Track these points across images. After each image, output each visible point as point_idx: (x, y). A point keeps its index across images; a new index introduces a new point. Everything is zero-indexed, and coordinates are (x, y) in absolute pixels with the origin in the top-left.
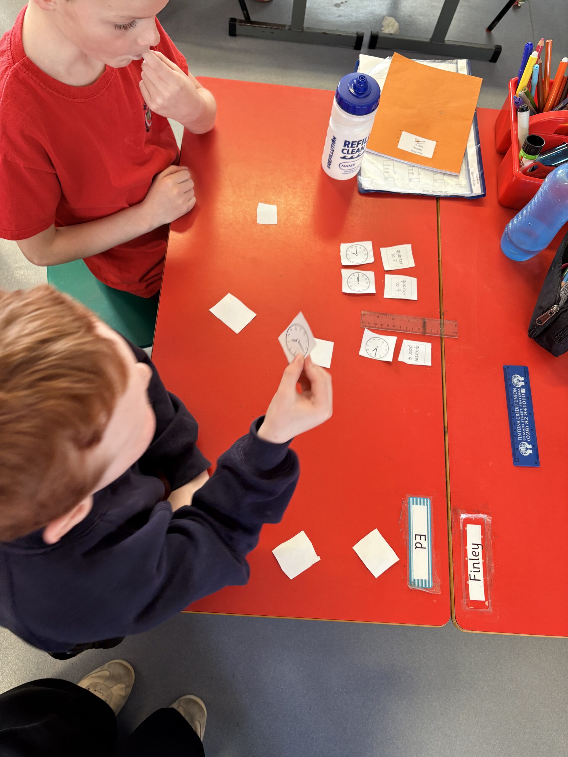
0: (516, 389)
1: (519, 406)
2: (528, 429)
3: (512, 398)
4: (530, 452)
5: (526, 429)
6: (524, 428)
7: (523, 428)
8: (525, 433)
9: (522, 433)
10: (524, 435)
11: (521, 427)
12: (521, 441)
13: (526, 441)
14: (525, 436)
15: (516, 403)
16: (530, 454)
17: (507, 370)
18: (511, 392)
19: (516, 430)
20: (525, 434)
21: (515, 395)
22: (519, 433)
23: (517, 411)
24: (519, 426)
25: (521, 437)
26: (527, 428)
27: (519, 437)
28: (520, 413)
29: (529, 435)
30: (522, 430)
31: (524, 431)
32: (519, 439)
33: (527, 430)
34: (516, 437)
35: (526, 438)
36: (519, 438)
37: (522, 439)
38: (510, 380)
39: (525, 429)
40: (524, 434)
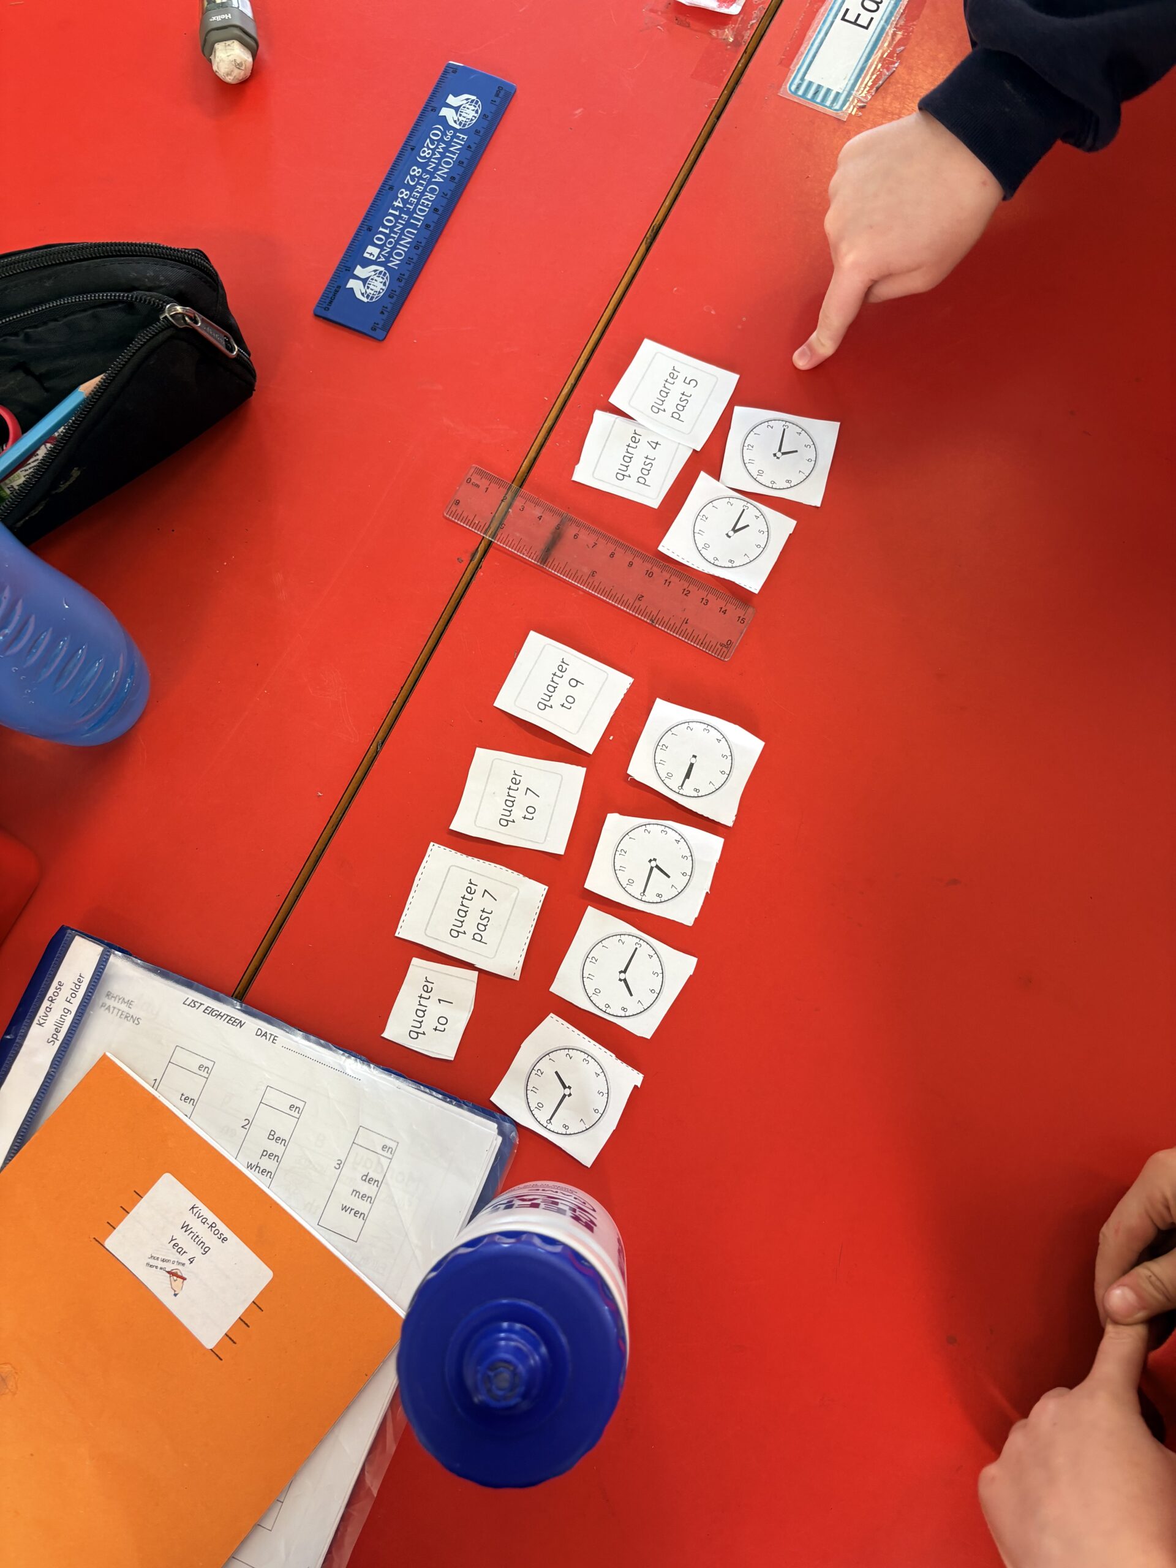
0: (390, 264)
1: (411, 217)
2: (422, 155)
3: (415, 245)
4: (451, 100)
5: (428, 156)
6: (432, 160)
7: (436, 161)
8: (437, 147)
9: (446, 150)
10: (445, 142)
11: (439, 164)
12: (460, 131)
13: (448, 127)
14: (441, 140)
15: (414, 226)
16: (455, 96)
17: (381, 323)
18: (408, 260)
19: (459, 163)
20: (438, 145)
21: (402, 250)
22: (454, 153)
23: (426, 207)
24: (445, 169)
25: (455, 140)
26: (424, 157)
27: (463, 143)
28: (419, 199)
29: (431, 139)
30: (443, 155)
31: (438, 152)
32: (463, 138)
33: (427, 153)
34: (469, 147)
35: (444, 134)
36: (462, 140)
37: (454, 136)
38: (390, 293)
39: (431, 157)
40: (444, 146)
